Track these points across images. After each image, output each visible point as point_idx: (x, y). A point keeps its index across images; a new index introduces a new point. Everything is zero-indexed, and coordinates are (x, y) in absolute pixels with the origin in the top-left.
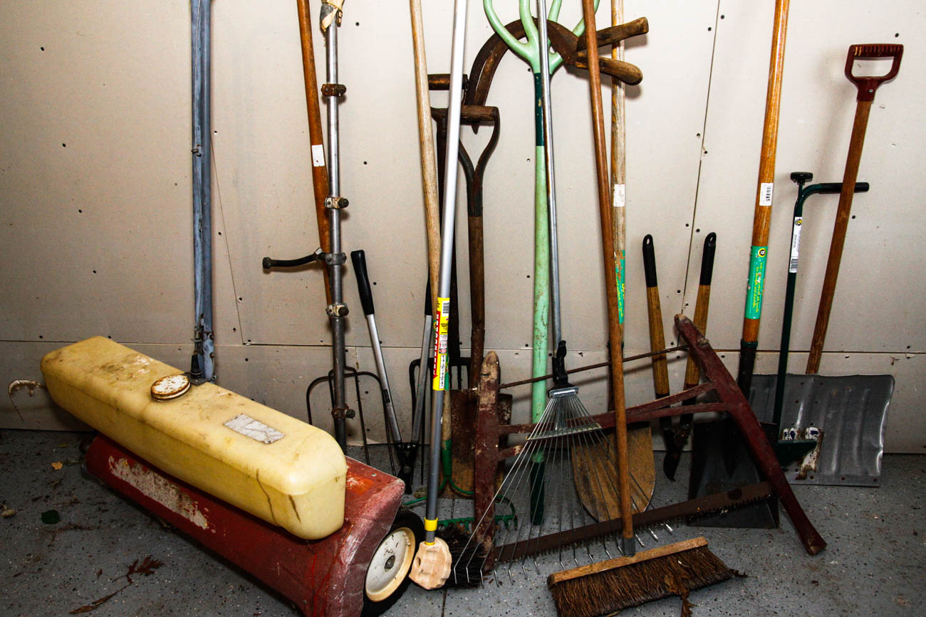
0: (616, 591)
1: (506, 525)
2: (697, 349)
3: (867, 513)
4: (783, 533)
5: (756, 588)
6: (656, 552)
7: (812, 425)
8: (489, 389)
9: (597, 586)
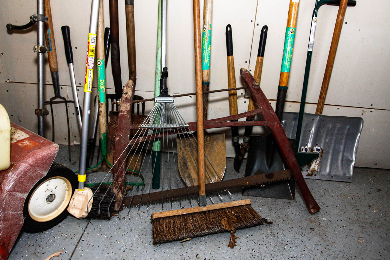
0: (191, 226)
1: (138, 188)
2: (252, 89)
3: (344, 195)
4: (297, 202)
5: (277, 231)
6: (219, 206)
7: (317, 145)
8: (126, 102)
9: (179, 222)
